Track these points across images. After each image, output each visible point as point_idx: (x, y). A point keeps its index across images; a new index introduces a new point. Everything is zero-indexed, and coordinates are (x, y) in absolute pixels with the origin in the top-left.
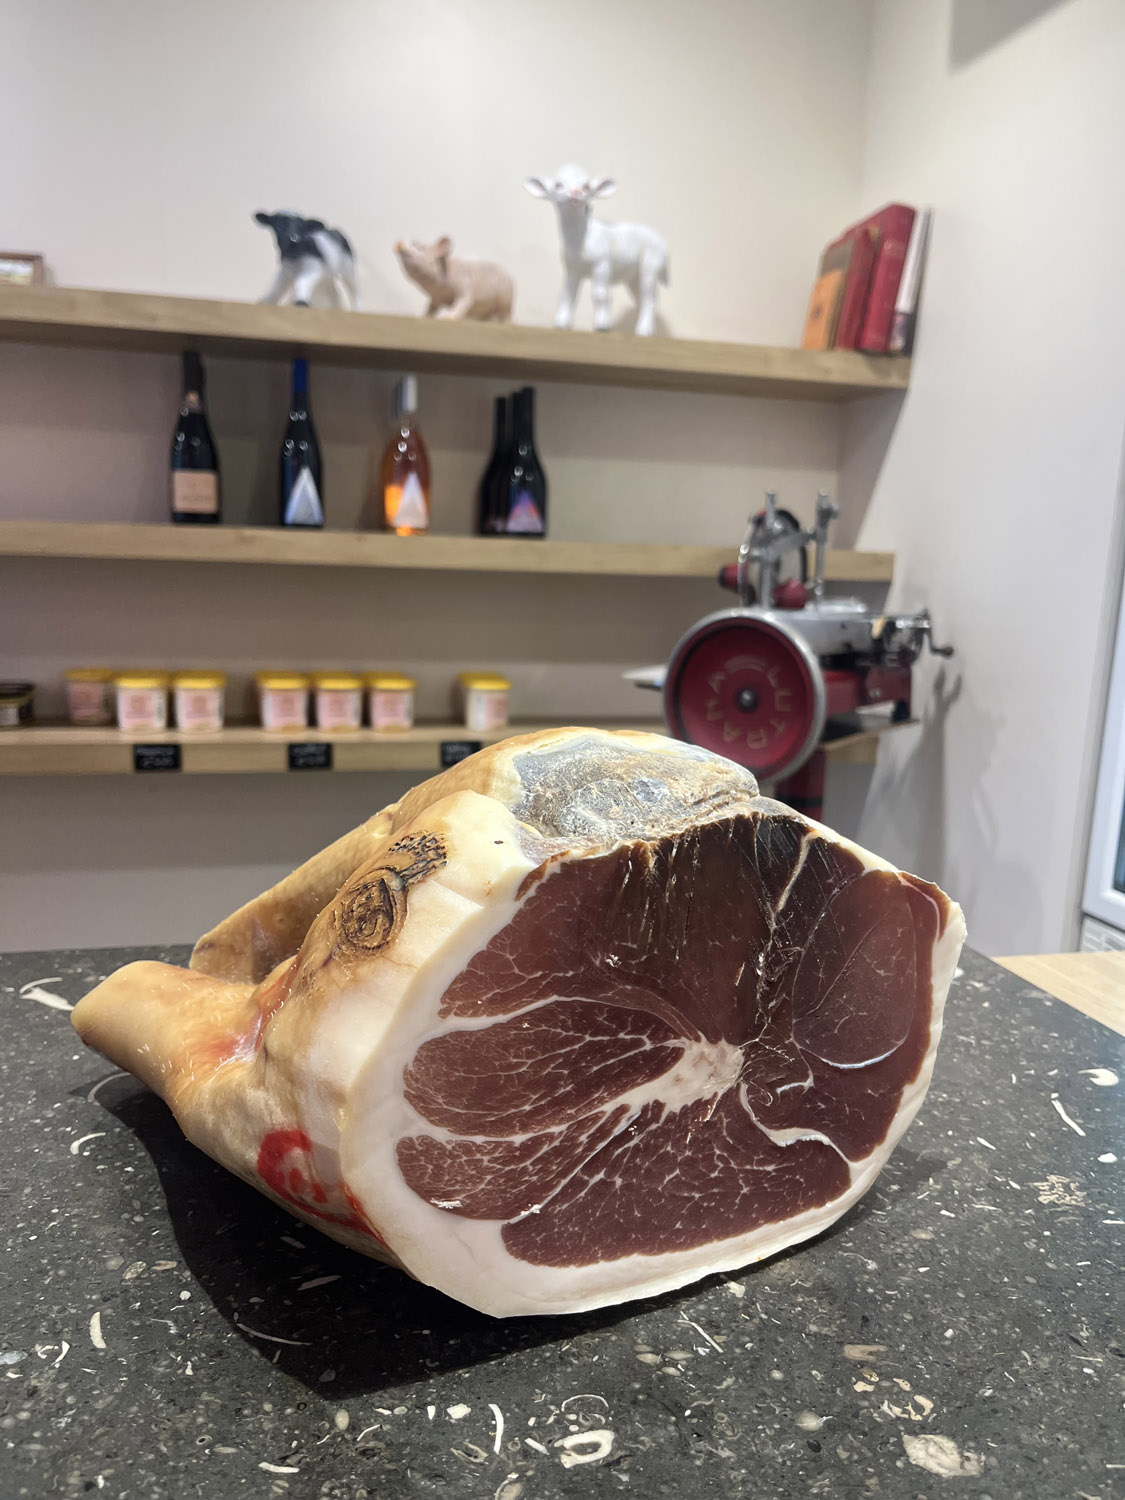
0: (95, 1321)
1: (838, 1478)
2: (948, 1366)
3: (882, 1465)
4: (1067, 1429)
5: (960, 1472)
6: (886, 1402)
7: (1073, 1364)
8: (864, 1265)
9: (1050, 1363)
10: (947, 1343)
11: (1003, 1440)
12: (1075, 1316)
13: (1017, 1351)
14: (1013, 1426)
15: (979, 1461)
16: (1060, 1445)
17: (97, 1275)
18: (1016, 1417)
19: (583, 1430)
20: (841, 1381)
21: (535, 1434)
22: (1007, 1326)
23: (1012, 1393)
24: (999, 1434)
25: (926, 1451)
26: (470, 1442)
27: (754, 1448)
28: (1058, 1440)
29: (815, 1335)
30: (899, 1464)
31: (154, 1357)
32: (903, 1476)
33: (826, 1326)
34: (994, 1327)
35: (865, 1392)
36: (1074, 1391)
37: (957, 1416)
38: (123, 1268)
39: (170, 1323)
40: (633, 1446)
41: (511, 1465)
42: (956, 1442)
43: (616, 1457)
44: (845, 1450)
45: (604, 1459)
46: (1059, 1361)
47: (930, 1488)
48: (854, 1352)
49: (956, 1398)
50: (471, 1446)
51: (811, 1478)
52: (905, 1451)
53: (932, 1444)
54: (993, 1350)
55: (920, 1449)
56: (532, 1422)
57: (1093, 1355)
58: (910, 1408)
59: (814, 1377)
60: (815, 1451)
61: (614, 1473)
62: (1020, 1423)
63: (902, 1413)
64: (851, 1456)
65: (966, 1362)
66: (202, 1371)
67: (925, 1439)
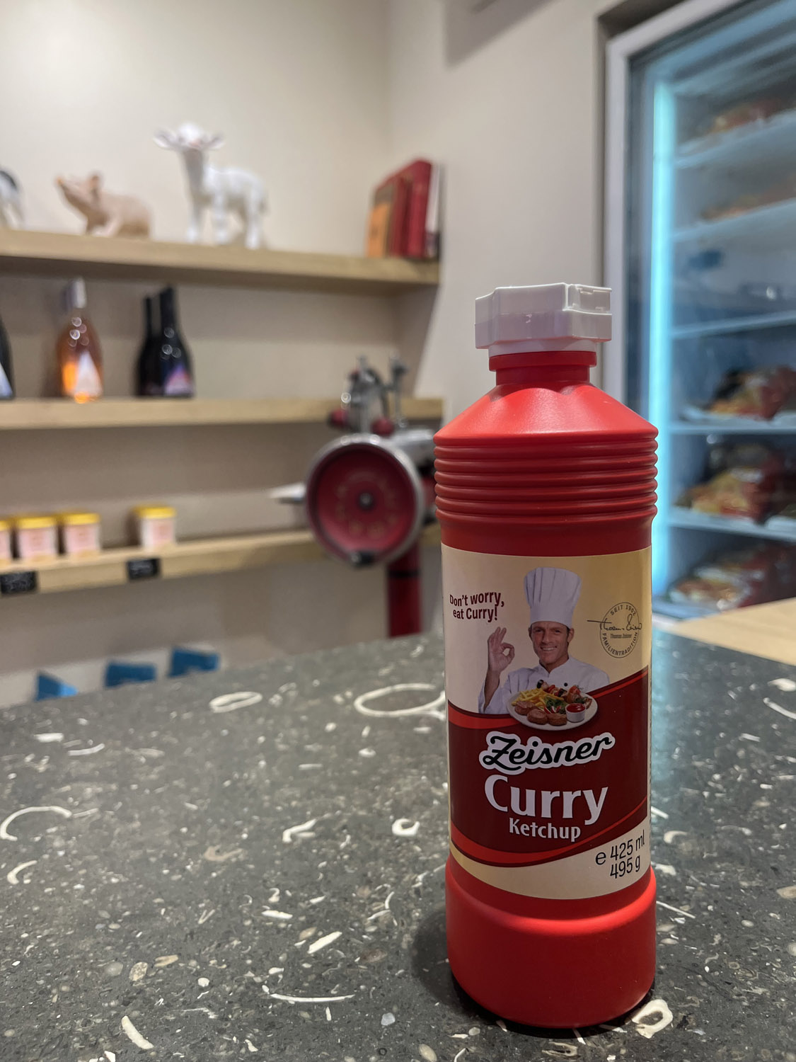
0: (126, 1024)
8: (742, 833)
17: (102, 983)
19: (639, 1006)
27: (776, 981)
29: (750, 888)
31: (207, 1044)
33: (751, 881)
38: (126, 972)
39: (205, 1010)
40: (687, 1006)
41: (603, 1050)
43: (681, 1018)
45: (672, 1022)
48: (786, 893)
50: (558, 1044)
59: (774, 918)
61: (689, 1031)
66: (265, 1046)
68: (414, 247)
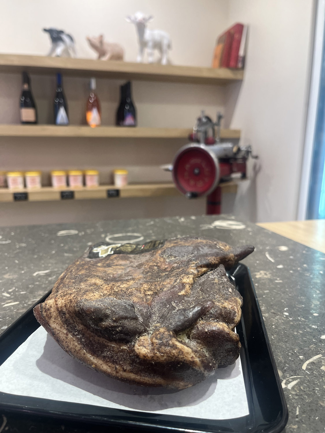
68: (232, 63)
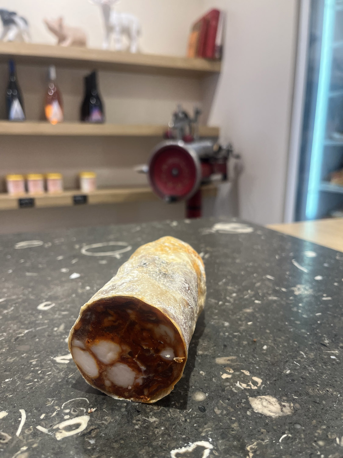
1: (216, 425)
2: (267, 362)
3: (239, 415)
4: (330, 385)
5: (281, 414)
6: (238, 382)
7: (325, 355)
8: (223, 324)
9: (315, 355)
10: (265, 352)
11: (300, 394)
12: (320, 334)
13: (298, 352)
14: (303, 386)
15: (290, 407)
16: (329, 393)
18: (304, 382)
19: (72, 417)
20: (215, 375)
21: (43, 423)
22: (291, 342)
23: (300, 371)
24: (298, 392)
25: (262, 404)
26: (3, 431)
27: (169, 415)
28: (328, 391)
29: (201, 355)
30: (248, 413)
32: (251, 420)
33: (206, 351)
34: (285, 342)
35: (227, 378)
36: (329, 367)
37: (275, 385)
40: (100, 422)
41: (25, 442)
42: (277, 398)
43: (89, 430)
44: (219, 409)
45: (81, 432)
46: (318, 354)
47: (267, 424)
48: (221, 361)
49: (272, 376)
50: (3, 434)
51: (200, 428)
52: (251, 406)
53: (265, 400)
54: (287, 353)
55: (259, 404)
56: (42, 417)
57: (334, 350)
58: (250, 383)
59: (201, 375)
60: (203, 412)
61: (86, 439)
62: (307, 385)
63: (247, 386)
64: (222, 412)
65: (275, 359)
67: (260, 398)
68: (209, 53)
